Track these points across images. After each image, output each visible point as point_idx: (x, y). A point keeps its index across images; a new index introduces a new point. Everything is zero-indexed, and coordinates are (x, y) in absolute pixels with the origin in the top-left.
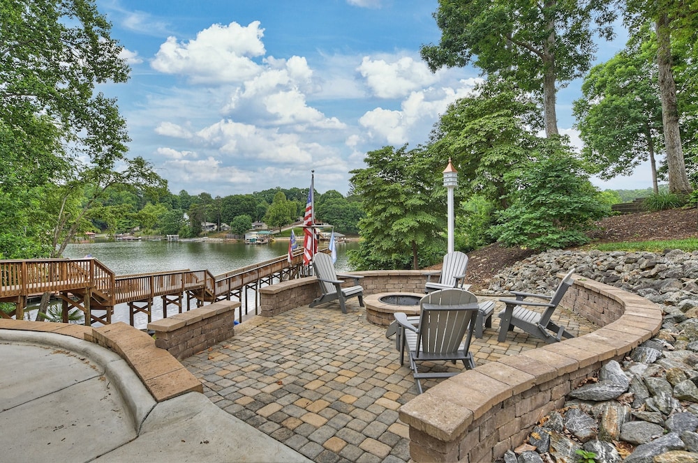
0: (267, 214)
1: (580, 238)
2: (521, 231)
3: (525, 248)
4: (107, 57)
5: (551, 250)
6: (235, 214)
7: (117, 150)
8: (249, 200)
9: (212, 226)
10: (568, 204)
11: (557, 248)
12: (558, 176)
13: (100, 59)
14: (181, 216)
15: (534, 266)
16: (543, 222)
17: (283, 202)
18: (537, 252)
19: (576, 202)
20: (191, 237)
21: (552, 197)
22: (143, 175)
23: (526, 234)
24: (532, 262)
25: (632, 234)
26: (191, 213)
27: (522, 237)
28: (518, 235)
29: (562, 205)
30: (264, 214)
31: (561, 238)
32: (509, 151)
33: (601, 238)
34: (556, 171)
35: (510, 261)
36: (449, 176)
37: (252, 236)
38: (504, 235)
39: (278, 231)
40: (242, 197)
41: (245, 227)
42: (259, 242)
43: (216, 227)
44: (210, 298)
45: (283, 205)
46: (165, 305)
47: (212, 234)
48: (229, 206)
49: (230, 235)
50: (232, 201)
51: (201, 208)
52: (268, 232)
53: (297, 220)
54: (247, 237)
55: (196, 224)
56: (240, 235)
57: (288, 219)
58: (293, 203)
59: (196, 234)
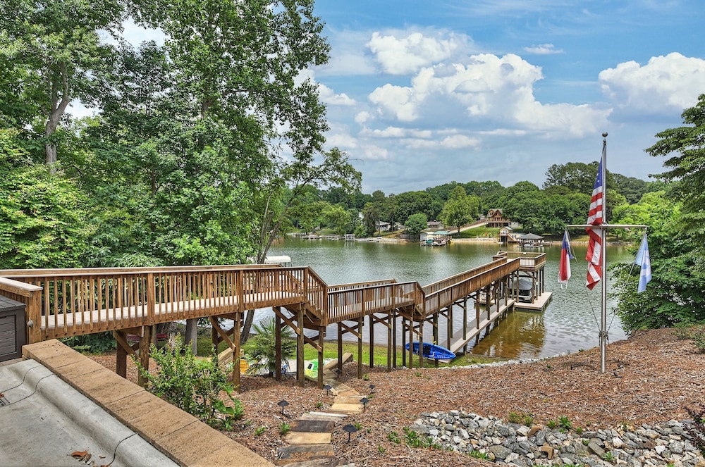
0: (444, 212)
4: (309, 38)
6: (410, 213)
7: (316, 141)
8: (424, 197)
9: (386, 226)
13: (303, 42)
14: (356, 215)
17: (463, 198)
20: (365, 237)
26: (367, 212)
30: (440, 211)
37: (428, 236)
39: (456, 231)
40: (417, 194)
41: (420, 227)
42: (436, 243)
43: (389, 227)
44: (419, 317)
45: (462, 201)
46: (372, 324)
47: (386, 234)
48: (403, 205)
49: (404, 236)
50: (406, 198)
51: (376, 207)
52: (445, 233)
53: (478, 219)
54: (422, 237)
55: (371, 223)
56: (414, 235)
57: (469, 217)
58: (474, 198)
59: (371, 233)
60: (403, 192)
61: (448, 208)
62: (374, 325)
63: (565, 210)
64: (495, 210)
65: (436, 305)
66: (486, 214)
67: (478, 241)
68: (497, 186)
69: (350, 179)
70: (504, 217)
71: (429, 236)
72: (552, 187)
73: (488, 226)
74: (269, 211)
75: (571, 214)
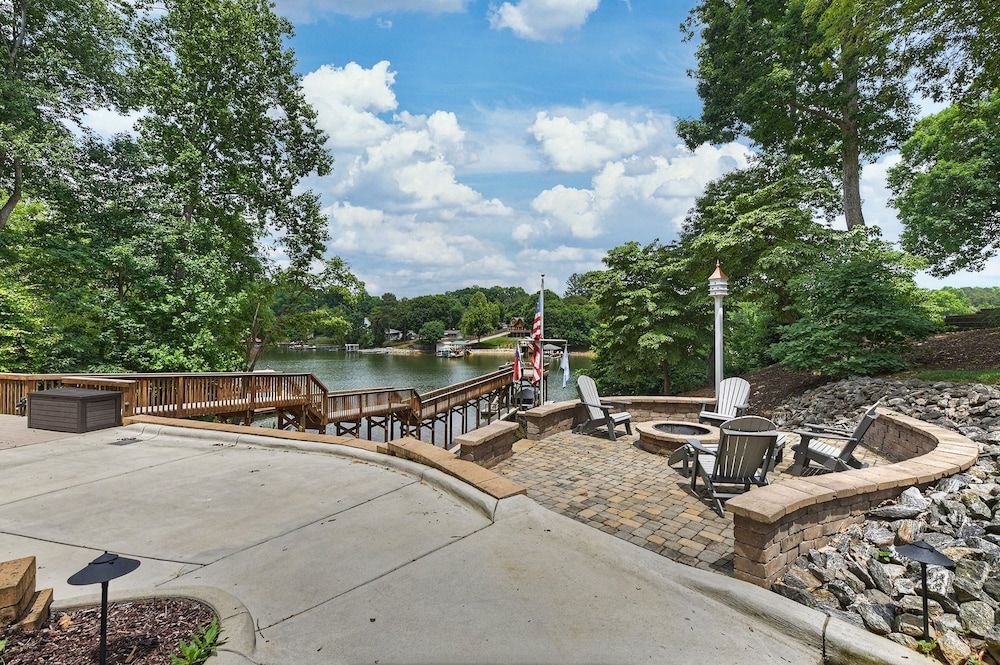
0: (463, 320)
1: (894, 362)
2: (813, 352)
3: (819, 374)
5: (854, 377)
6: (425, 320)
7: (316, 250)
8: (441, 302)
9: (398, 334)
10: (878, 319)
11: (863, 375)
12: (864, 284)
14: (361, 321)
15: (832, 396)
16: (844, 341)
17: (483, 305)
18: (836, 379)
19: (889, 318)
21: (855, 310)
22: (340, 277)
23: (819, 356)
24: (829, 392)
25: (970, 360)
26: (374, 317)
27: (815, 360)
28: (808, 357)
29: (869, 321)
30: (459, 319)
31: (868, 362)
32: (796, 251)
33: (925, 363)
34: (860, 278)
35: (799, 390)
36: (717, 283)
38: (790, 357)
39: (476, 341)
40: (433, 298)
41: (436, 336)
42: (453, 354)
43: (401, 335)
44: (415, 421)
45: (483, 309)
46: (370, 427)
47: (397, 343)
48: (418, 310)
49: (418, 346)
50: (421, 303)
51: (385, 312)
52: (464, 343)
53: (500, 328)
54: (439, 348)
55: (379, 331)
56: (429, 345)
57: (489, 325)
58: (495, 306)
59: (379, 343)
60: (417, 296)
61: (467, 316)
62: (372, 429)
63: (583, 320)
64: (517, 319)
65: (433, 411)
66: (508, 323)
67: (499, 352)
68: (522, 293)
69: (352, 288)
70: (525, 326)
71: (446, 346)
72: (572, 297)
73: (510, 336)
74: (259, 320)
75: (587, 324)
